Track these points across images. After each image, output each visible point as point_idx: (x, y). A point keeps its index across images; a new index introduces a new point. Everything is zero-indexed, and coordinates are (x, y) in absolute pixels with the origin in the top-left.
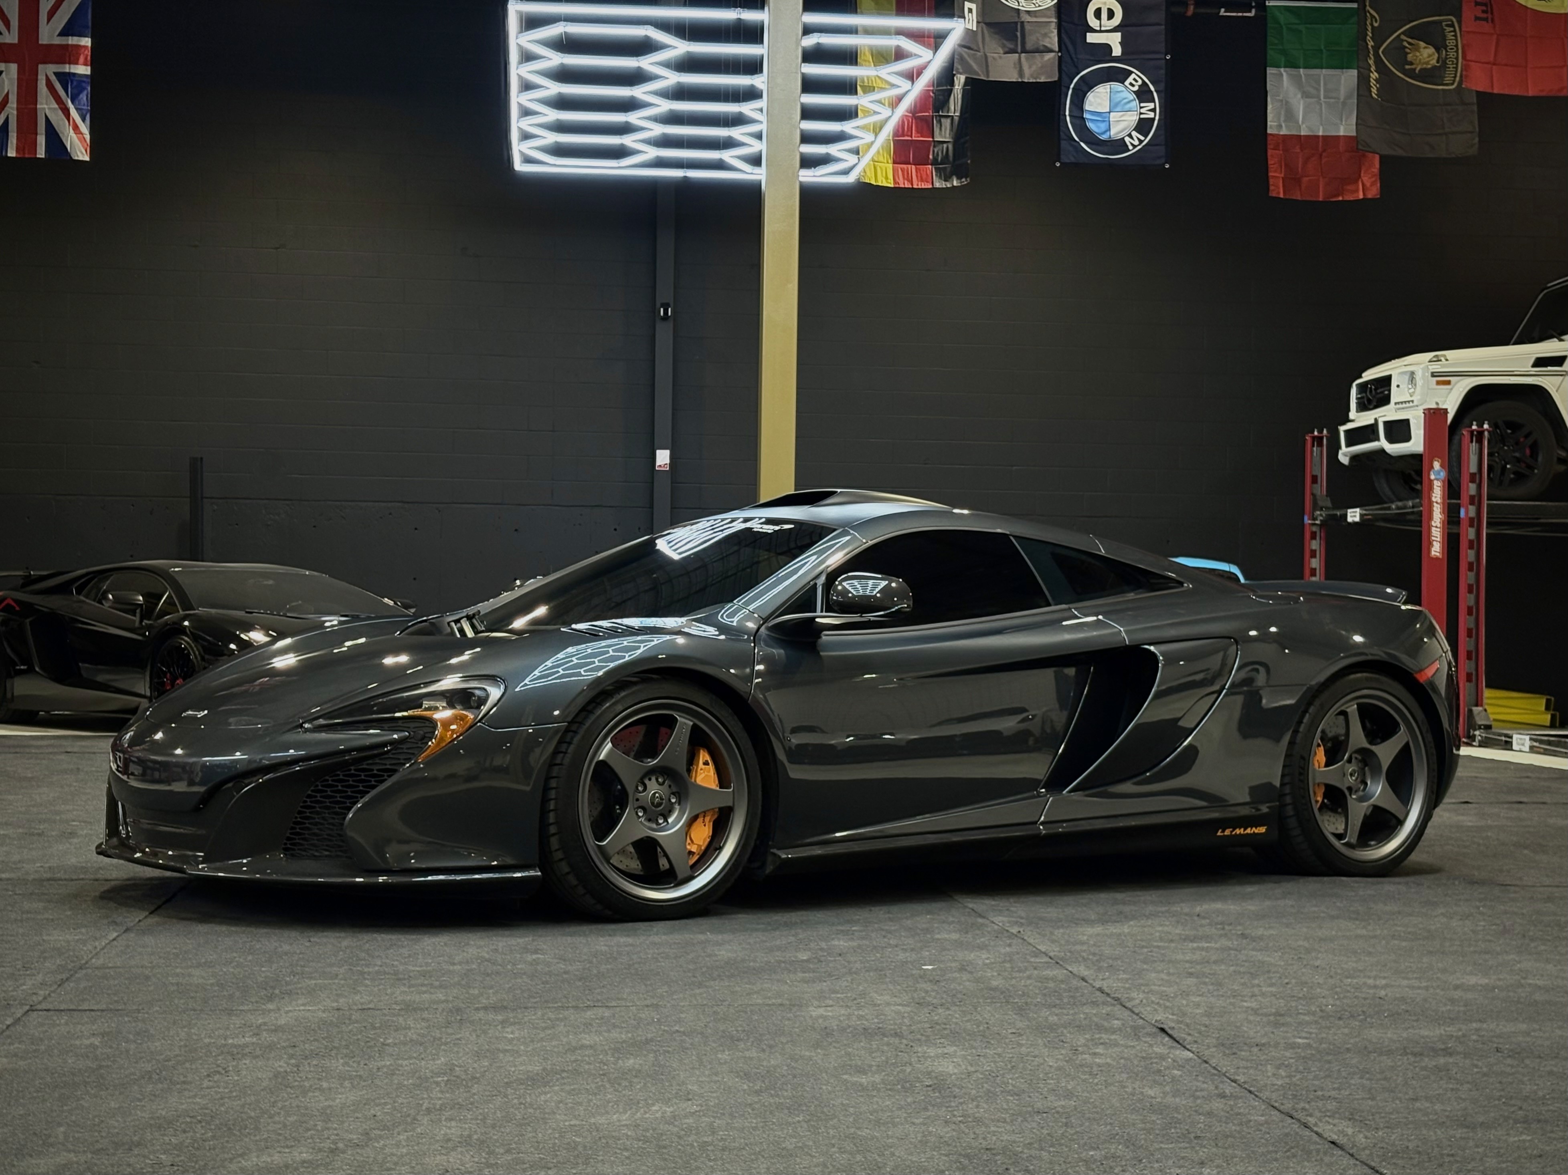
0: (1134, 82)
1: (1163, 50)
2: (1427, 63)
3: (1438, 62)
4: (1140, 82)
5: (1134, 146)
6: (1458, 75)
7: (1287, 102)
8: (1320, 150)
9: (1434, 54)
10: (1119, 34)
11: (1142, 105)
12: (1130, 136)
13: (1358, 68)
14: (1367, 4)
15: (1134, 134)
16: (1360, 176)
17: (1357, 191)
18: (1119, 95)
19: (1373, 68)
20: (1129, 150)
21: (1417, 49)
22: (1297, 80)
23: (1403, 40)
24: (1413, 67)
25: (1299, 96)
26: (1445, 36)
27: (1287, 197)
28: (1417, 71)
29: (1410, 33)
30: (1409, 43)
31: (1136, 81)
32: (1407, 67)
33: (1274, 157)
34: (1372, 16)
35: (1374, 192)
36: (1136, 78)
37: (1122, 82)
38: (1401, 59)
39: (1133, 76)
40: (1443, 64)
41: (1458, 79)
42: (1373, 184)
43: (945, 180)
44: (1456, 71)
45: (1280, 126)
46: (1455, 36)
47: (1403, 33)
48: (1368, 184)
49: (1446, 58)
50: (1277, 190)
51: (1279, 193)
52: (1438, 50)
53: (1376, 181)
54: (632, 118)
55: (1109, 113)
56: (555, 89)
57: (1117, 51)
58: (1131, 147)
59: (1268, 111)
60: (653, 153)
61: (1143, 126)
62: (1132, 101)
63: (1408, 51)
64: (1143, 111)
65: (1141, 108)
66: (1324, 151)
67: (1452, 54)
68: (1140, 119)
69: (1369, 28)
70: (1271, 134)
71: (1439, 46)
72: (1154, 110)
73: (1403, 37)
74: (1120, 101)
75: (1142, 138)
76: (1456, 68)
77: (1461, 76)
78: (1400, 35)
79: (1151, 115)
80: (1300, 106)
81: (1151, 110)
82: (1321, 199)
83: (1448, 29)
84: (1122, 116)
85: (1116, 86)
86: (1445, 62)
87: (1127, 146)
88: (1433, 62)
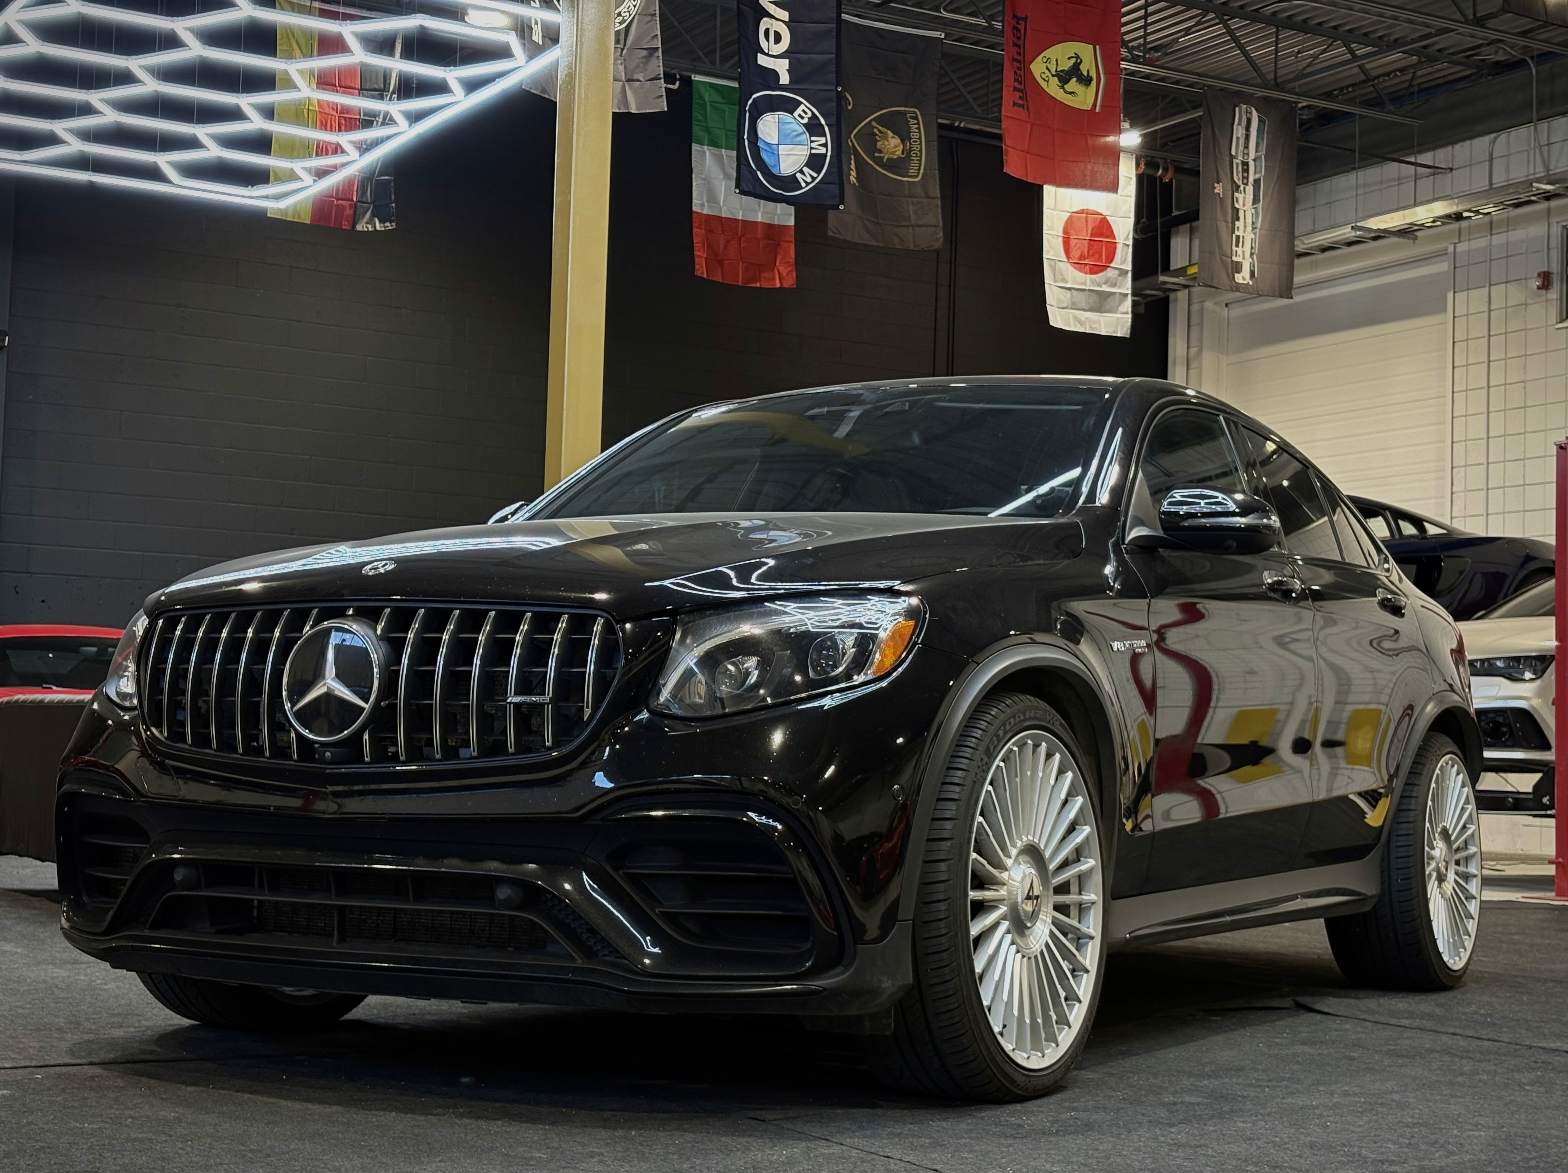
0: (803, 114)
1: (834, 82)
2: (893, 153)
3: (903, 153)
4: (810, 114)
5: (807, 184)
6: (922, 168)
7: (709, 183)
8: (739, 234)
9: (899, 145)
10: (787, 61)
11: (813, 139)
12: (801, 172)
15: (806, 169)
16: (775, 265)
17: (774, 279)
18: (787, 126)
20: (801, 188)
21: (886, 138)
23: (874, 127)
24: (882, 155)
25: (721, 176)
26: (909, 128)
27: (711, 278)
28: (885, 160)
29: (880, 120)
31: (806, 113)
32: (877, 154)
33: (698, 234)
35: (790, 282)
36: (805, 110)
37: (791, 112)
38: (871, 147)
39: (802, 107)
40: (908, 153)
41: (922, 171)
42: (788, 273)
43: (367, 222)
44: (920, 164)
45: (703, 205)
46: (919, 128)
47: (874, 119)
48: (784, 274)
49: (910, 151)
50: (701, 270)
51: (703, 273)
52: (903, 141)
53: (791, 271)
54: (97, 97)
55: (778, 145)
57: (785, 79)
58: (803, 185)
59: (694, 188)
60: (76, 147)
61: (815, 162)
62: (801, 134)
63: (878, 138)
64: (813, 145)
65: (812, 142)
66: (743, 235)
67: (916, 147)
68: (811, 155)
69: (845, 110)
70: (696, 213)
71: (905, 137)
72: (825, 145)
73: (874, 123)
74: (789, 135)
75: (815, 175)
76: (920, 160)
77: (925, 169)
78: (870, 122)
79: (823, 150)
80: (721, 188)
81: (822, 145)
82: (740, 284)
83: (912, 121)
84: (791, 150)
85: (785, 116)
86: (909, 155)
87: (799, 183)
88: (899, 153)
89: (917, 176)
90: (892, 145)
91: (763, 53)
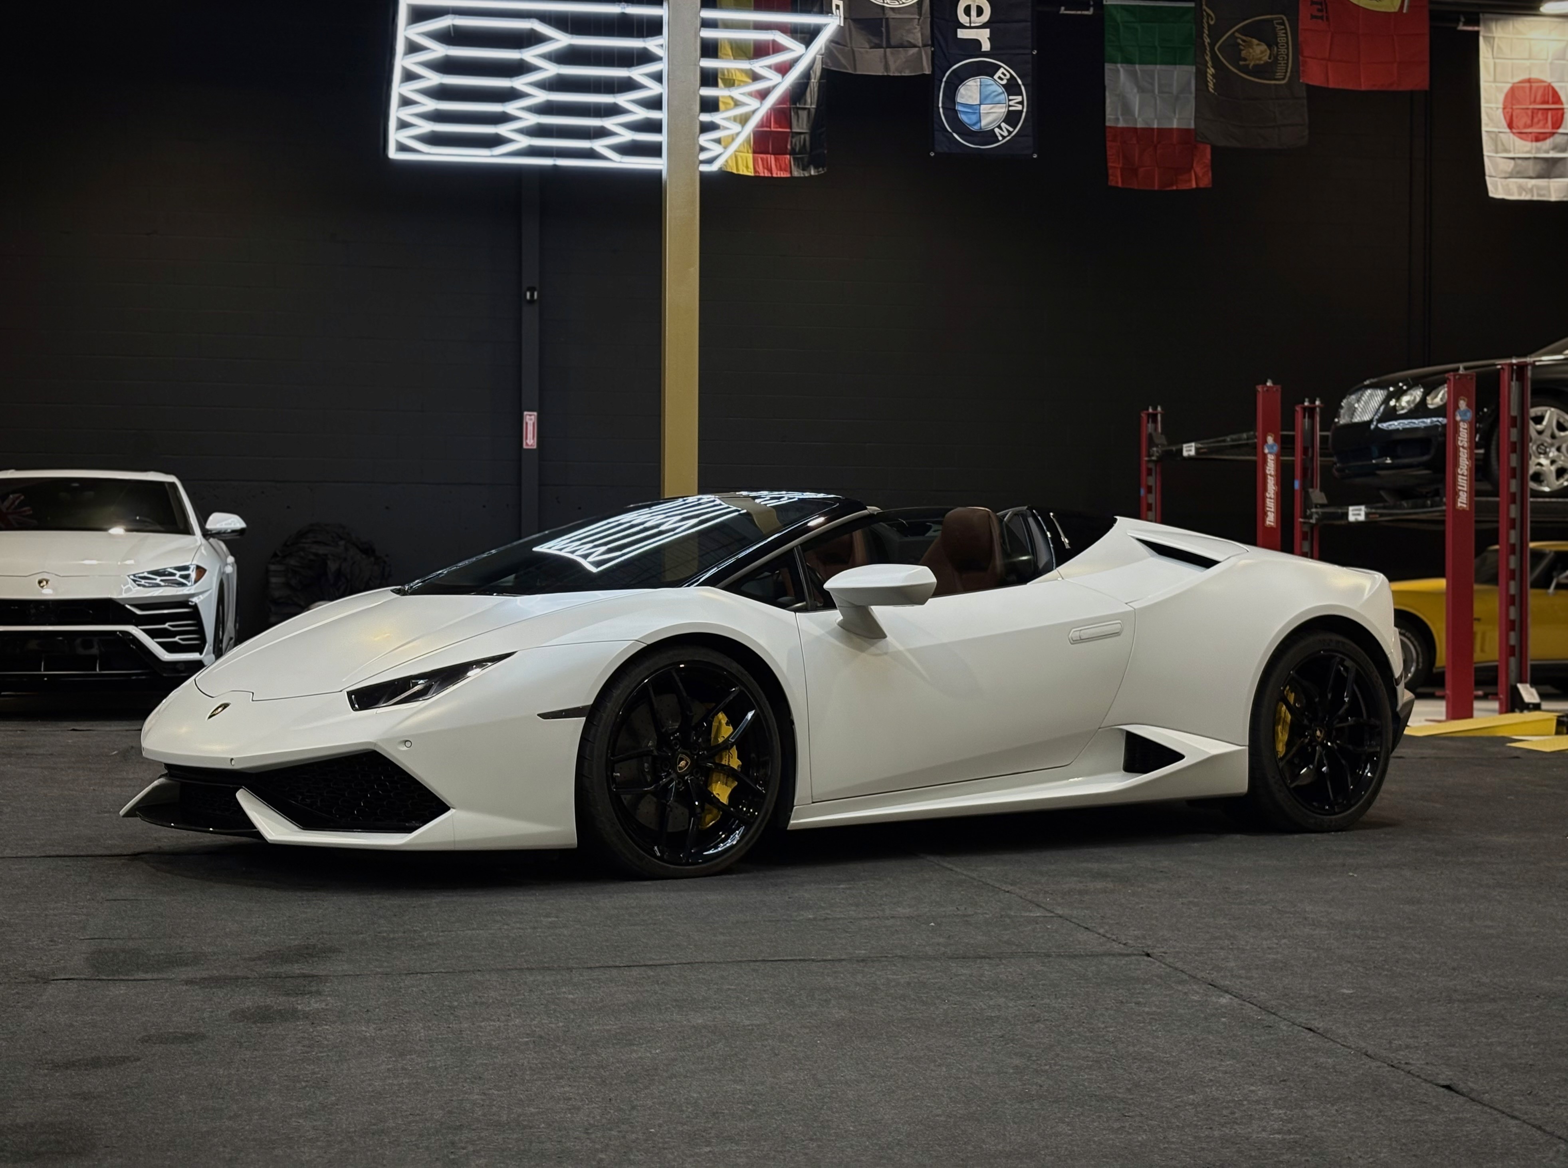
0: (1002, 76)
1: (1030, 45)
2: (1260, 59)
3: (1270, 58)
4: (1008, 76)
5: (1004, 137)
6: (1289, 70)
7: (1124, 96)
8: (1155, 142)
9: (1265, 51)
10: (988, 31)
11: (1011, 97)
12: (1000, 127)
13: (1195, 63)
14: (1204, 3)
15: (1003, 125)
16: (1192, 167)
17: (1190, 180)
18: (988, 88)
19: (1210, 64)
20: (999, 141)
21: (1250, 45)
22: (1133, 75)
23: (1237, 38)
24: (1247, 62)
25: (1135, 90)
26: (1276, 34)
27: (1125, 186)
28: (1250, 67)
29: (1244, 31)
30: (1244, 41)
31: (1005, 75)
32: (1241, 63)
33: (1112, 148)
34: (1208, 15)
35: (1206, 182)
36: (1004, 72)
37: (992, 76)
38: (1235, 55)
39: (1002, 70)
40: (1275, 60)
41: (1288, 74)
42: (1205, 174)
43: (804, 170)
44: (1287, 67)
45: (1117, 119)
46: (1286, 33)
47: (1237, 31)
48: (1200, 175)
49: (1278, 55)
50: (1116, 179)
51: (1117, 182)
52: (1269, 46)
53: (1207, 171)
54: (510, 108)
55: (979, 105)
56: (435, 79)
57: (986, 46)
58: (1000, 138)
59: (1107, 105)
60: (525, 142)
61: (1011, 118)
62: (1000, 94)
63: (1242, 48)
64: (1011, 103)
65: (1010, 100)
66: (1159, 142)
67: (1283, 51)
68: (1009, 111)
69: (1206, 26)
70: (1110, 127)
71: (1271, 43)
72: (1021, 103)
73: (1237, 35)
74: (990, 94)
75: (1011, 129)
76: (1287, 64)
77: (1292, 72)
78: (1233, 33)
79: (1019, 107)
80: (1135, 101)
81: (1018, 103)
82: (1156, 188)
83: (1279, 27)
84: (992, 108)
85: (986, 79)
86: (1276, 59)
87: (997, 137)
88: (1266, 58)
89: (1283, 79)
90: (1258, 52)
91: (963, 27)
